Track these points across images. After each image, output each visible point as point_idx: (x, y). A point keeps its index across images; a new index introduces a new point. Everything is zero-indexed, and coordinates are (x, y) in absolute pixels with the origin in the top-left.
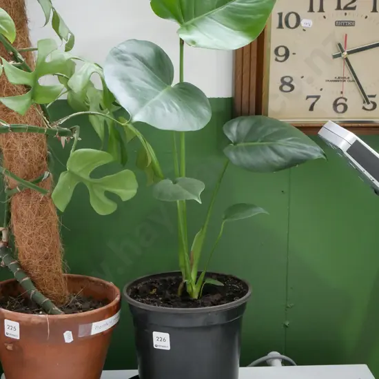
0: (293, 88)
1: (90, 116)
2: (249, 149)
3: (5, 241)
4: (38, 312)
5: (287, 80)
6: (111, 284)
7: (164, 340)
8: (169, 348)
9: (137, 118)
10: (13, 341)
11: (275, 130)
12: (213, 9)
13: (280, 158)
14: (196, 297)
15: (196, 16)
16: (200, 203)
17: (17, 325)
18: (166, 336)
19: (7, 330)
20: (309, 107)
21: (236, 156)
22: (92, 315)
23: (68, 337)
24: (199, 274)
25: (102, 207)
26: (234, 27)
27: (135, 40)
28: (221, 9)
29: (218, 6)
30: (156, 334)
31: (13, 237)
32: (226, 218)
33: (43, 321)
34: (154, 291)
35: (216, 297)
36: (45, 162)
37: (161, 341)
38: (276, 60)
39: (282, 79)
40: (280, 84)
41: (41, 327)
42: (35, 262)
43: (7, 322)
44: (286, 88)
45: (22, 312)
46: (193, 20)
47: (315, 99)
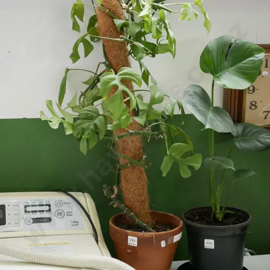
0: (256, 107)
1: (160, 125)
2: (245, 141)
3: (116, 193)
4: (142, 231)
5: (254, 103)
6: (172, 215)
7: (211, 243)
8: (213, 248)
9: (207, 127)
10: (132, 248)
11: (256, 130)
12: (229, 68)
13: (262, 145)
14: (220, 220)
15: (221, 71)
16: (234, 170)
17: (136, 239)
18: (212, 241)
19: (129, 242)
20: (264, 117)
21: (239, 144)
22: (173, 232)
23: (163, 244)
24: (221, 208)
25: (186, 174)
26: (239, 76)
27: (193, 85)
28: (233, 68)
29: (231, 66)
30: (206, 241)
31: (121, 191)
32: (234, 178)
33: (151, 236)
34: (197, 218)
35: (233, 220)
36: (142, 151)
37: (209, 244)
38: (248, 93)
39: (251, 103)
40: (250, 105)
41: (150, 239)
42: (137, 204)
43: (129, 237)
44: (253, 107)
45: (139, 232)
46: (220, 73)
47: (267, 113)
